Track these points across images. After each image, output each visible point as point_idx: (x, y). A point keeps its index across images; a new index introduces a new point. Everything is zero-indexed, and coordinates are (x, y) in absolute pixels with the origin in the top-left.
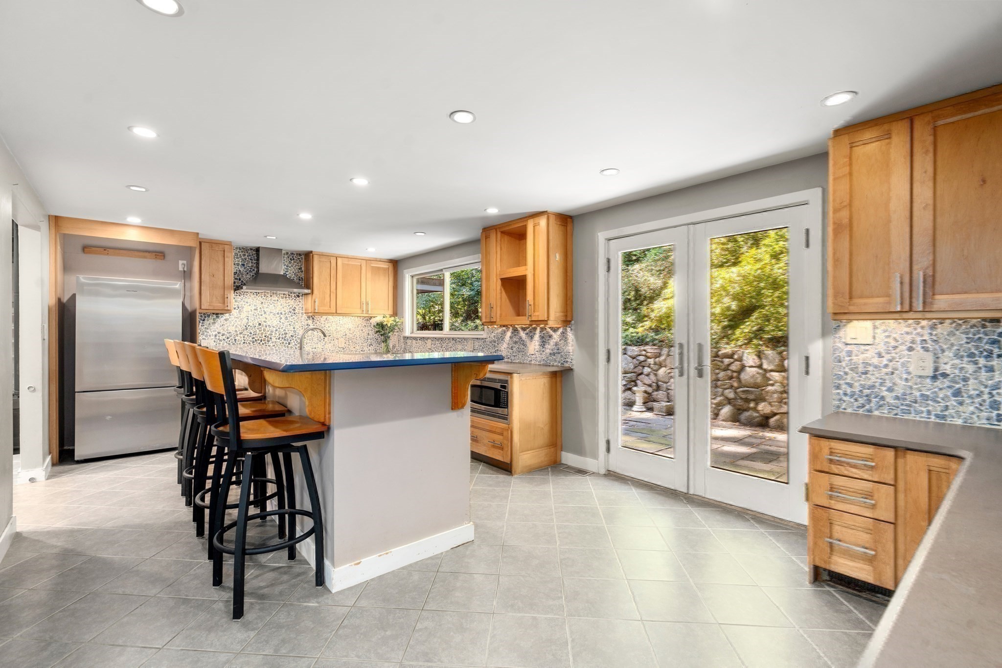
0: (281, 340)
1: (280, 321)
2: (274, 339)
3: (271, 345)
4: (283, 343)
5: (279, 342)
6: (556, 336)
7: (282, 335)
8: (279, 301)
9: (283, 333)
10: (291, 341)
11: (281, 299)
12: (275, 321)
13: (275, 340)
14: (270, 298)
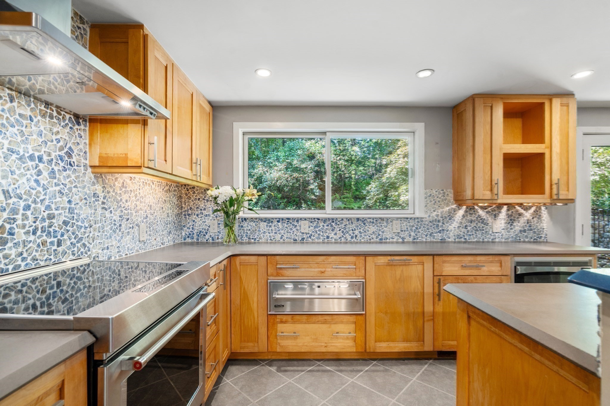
0: (39, 237)
1: (37, 181)
2: (20, 235)
3: (13, 253)
4: (44, 243)
5: (35, 241)
6: (528, 215)
7: (43, 220)
8: (35, 120)
9: (45, 214)
10: (62, 235)
11: (39, 118)
12: (24, 180)
13: (24, 237)
14: (9, 105)
